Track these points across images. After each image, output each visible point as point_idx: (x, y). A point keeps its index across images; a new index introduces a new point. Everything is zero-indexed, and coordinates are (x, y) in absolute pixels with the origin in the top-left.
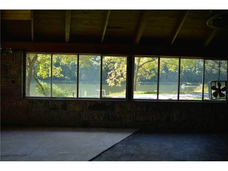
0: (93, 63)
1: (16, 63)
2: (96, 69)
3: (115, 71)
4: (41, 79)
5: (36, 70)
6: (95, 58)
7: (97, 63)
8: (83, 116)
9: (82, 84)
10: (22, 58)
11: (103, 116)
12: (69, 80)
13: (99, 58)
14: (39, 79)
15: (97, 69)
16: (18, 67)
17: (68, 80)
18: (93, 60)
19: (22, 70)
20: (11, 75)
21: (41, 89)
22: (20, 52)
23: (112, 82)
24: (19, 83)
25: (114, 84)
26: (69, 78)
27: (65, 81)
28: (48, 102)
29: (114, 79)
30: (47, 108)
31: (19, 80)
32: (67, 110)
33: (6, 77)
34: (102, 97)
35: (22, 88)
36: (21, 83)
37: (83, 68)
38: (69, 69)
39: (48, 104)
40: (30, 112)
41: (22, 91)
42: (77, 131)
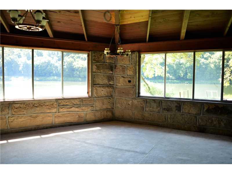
0: (201, 60)
1: (132, 64)
2: (203, 67)
3: (230, 68)
4: (148, 79)
5: (143, 70)
6: (203, 55)
7: (205, 60)
8: (200, 120)
9: (187, 83)
10: (138, 59)
11: (225, 121)
12: (174, 80)
13: (207, 54)
14: (146, 79)
15: (205, 68)
16: (134, 68)
17: (172, 80)
18: (201, 57)
19: (137, 70)
20: (127, 75)
21: (148, 88)
22: (135, 53)
23: (226, 82)
24: (134, 83)
25: (229, 84)
26: (174, 78)
27: (170, 80)
28: (162, 102)
29: (229, 78)
30: (160, 109)
31: (135, 80)
32: (182, 111)
33: (123, 77)
34: (223, 100)
35: (137, 88)
36: (136, 82)
37: (189, 67)
38: (174, 68)
39: (162, 104)
40: (144, 110)
41: (137, 91)
42: (193, 136)
